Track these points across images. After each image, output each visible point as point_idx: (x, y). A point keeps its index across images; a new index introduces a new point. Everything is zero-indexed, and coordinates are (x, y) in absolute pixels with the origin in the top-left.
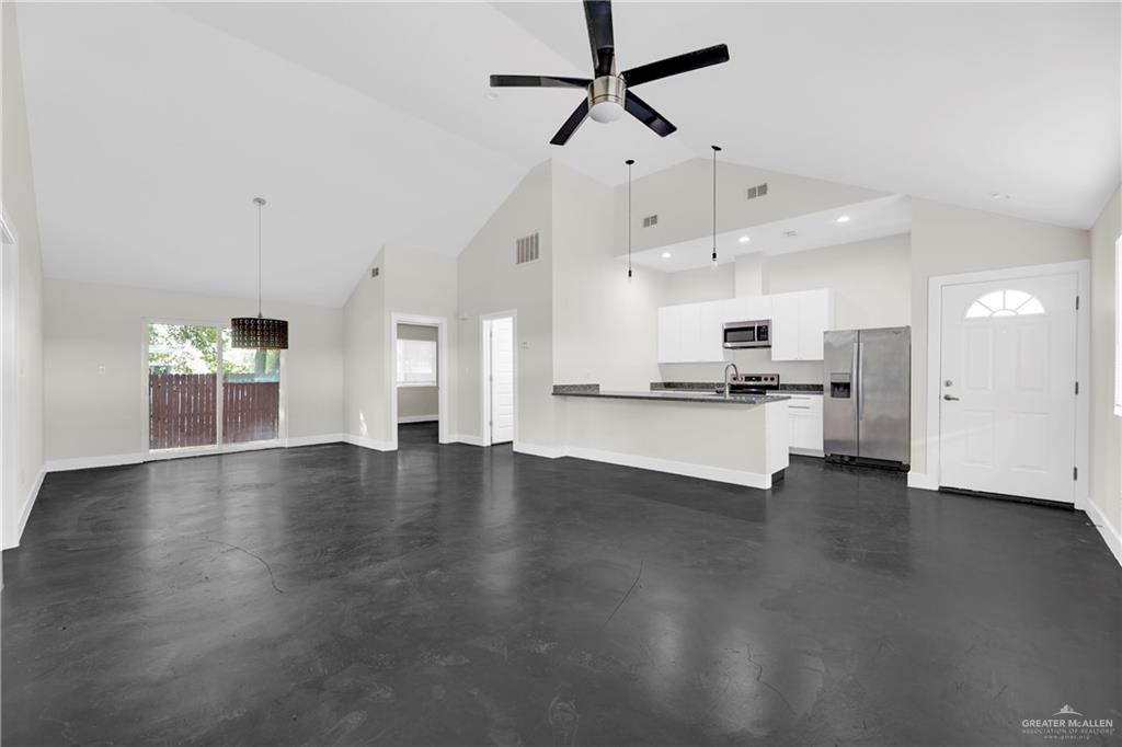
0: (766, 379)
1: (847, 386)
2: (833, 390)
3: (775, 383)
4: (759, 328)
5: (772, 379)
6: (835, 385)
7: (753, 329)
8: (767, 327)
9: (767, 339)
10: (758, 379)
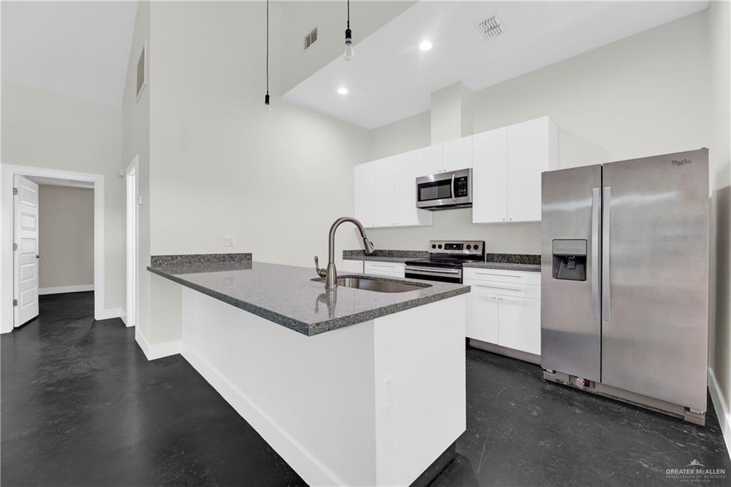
0: (469, 247)
1: (581, 260)
2: (556, 266)
3: (479, 252)
4: (457, 180)
5: (476, 247)
6: (561, 259)
7: (448, 182)
8: (466, 178)
9: (465, 194)
10: (459, 247)
